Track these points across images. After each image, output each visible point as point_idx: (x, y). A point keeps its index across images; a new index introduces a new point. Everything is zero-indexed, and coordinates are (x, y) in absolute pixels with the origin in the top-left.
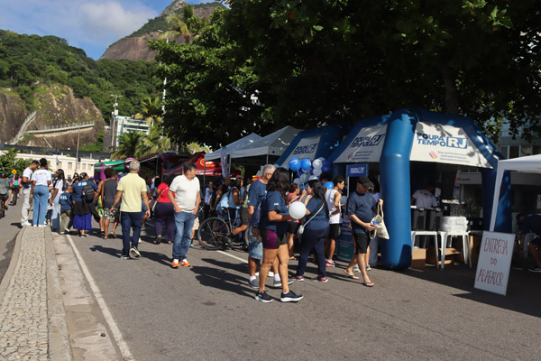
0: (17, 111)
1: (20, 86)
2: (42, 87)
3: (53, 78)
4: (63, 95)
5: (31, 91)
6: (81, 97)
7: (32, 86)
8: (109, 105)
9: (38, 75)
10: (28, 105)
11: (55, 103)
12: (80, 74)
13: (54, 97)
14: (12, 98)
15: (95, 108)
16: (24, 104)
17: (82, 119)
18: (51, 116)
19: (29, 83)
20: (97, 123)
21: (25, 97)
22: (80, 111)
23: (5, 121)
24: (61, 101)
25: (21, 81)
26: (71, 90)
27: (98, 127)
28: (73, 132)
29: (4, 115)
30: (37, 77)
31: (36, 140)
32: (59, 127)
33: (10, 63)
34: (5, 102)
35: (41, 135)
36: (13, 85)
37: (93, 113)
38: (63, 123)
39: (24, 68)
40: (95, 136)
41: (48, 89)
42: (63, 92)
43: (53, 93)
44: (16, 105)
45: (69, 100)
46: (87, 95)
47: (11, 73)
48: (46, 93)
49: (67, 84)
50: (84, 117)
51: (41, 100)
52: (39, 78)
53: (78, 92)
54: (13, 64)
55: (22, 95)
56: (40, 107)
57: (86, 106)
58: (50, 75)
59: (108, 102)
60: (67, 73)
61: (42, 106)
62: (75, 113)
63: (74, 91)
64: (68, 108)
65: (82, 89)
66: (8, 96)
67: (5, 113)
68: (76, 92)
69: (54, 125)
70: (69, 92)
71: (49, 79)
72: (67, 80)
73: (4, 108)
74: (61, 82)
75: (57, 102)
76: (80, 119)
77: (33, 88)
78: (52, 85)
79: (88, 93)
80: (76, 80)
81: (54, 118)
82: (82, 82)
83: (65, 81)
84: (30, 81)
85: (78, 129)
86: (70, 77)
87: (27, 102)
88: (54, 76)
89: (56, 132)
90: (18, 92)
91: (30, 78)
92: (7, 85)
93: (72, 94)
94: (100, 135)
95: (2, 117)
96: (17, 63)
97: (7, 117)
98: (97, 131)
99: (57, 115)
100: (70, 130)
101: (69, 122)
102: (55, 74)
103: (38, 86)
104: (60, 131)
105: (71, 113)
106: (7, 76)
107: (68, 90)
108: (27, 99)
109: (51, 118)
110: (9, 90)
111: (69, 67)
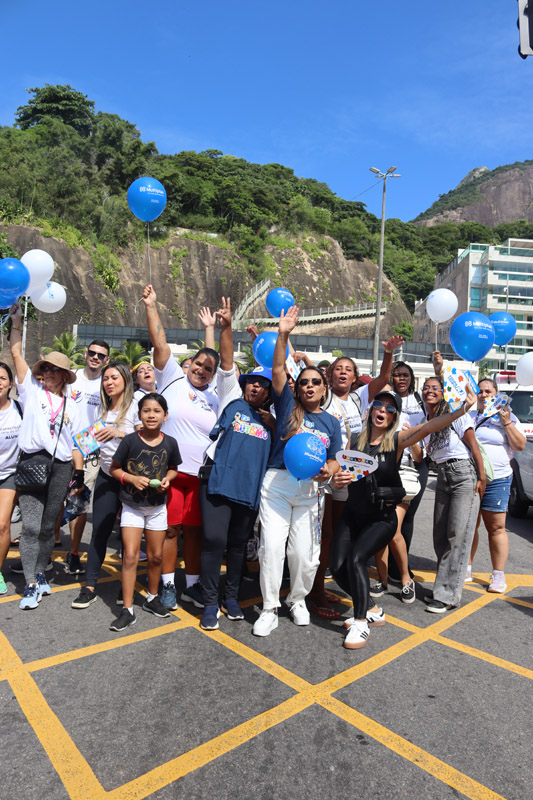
0: (229, 277)
1: (235, 228)
2: (282, 236)
3: (301, 217)
4: (324, 253)
5: (257, 239)
6: (358, 258)
7: (260, 231)
8: (412, 274)
9: (276, 210)
10: (253, 267)
11: (308, 267)
12: (352, 216)
13: (305, 256)
14: (219, 251)
15: (388, 282)
16: (244, 264)
17: (363, 298)
18: (301, 291)
19: (256, 227)
20: (392, 307)
21: (250, 250)
22: (358, 284)
23: (201, 296)
24: (319, 264)
25: (241, 220)
26: (336, 243)
27: (392, 315)
28: (345, 323)
29: (200, 284)
30: (273, 218)
32: (316, 313)
33: (217, 183)
37: (386, 291)
38: (325, 305)
39: (245, 193)
41: (293, 241)
42: (323, 247)
43: (303, 247)
44: (227, 263)
45: (335, 262)
46: (369, 256)
47: (219, 206)
48: (289, 247)
49: (331, 233)
50: (365, 296)
51: (279, 261)
52: (276, 219)
53: (352, 248)
54: (224, 184)
55: (242, 249)
56: (278, 274)
57: (368, 275)
58: (297, 214)
59: (410, 269)
60: (330, 213)
61: (281, 272)
62: (348, 288)
63: (346, 246)
64: (332, 277)
65: (359, 240)
66: (210, 247)
67: (204, 279)
68: (348, 248)
69: (306, 308)
70: (334, 247)
71: (295, 221)
72: (331, 225)
73: (202, 269)
74: (318, 229)
75: (312, 264)
76: (359, 299)
77: (262, 236)
78: (300, 234)
79: (371, 250)
80: (347, 224)
81: (306, 295)
82: (358, 227)
83: (327, 227)
84: (259, 223)
85: (354, 317)
86: (335, 220)
87: (251, 262)
88: (304, 213)
89: (310, 322)
90: (231, 240)
91: (259, 215)
92: (210, 228)
93: (340, 251)
94: (401, 329)
95: (197, 288)
96: (231, 183)
97: (205, 288)
98: (393, 323)
99: (311, 290)
100: (338, 319)
101: (336, 304)
102: (307, 211)
103: (273, 236)
104: (319, 322)
105: (340, 288)
106: (211, 209)
107: (332, 243)
108: (252, 255)
109: (300, 294)
110: (214, 235)
111: (333, 205)
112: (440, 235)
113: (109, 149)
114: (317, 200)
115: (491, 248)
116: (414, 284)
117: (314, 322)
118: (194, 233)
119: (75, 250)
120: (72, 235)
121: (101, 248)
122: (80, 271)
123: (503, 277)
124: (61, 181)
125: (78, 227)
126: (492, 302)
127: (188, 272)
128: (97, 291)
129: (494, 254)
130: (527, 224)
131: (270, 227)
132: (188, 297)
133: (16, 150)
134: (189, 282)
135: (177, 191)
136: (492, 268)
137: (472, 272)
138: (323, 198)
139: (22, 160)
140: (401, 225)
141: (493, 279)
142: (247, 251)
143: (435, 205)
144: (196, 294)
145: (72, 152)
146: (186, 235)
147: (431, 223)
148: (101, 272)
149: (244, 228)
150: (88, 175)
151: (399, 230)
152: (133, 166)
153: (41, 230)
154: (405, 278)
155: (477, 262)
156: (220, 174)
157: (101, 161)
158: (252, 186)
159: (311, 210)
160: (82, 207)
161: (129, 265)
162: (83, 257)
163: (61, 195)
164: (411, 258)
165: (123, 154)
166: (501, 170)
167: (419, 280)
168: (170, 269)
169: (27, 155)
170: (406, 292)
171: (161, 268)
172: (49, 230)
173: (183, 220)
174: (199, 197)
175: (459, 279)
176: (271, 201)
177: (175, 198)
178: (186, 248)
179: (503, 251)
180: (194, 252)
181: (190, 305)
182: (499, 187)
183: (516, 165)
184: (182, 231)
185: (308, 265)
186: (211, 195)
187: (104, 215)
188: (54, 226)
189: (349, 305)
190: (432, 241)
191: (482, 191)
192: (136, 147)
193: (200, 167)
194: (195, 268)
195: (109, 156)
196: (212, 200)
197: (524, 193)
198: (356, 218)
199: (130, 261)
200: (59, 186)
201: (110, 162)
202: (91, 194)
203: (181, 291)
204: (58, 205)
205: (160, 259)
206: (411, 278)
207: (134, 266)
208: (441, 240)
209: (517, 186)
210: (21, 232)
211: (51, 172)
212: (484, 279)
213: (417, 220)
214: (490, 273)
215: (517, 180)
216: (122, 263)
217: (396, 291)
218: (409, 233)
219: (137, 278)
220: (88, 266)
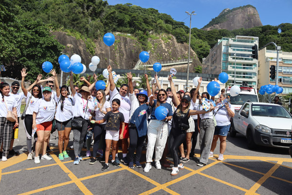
0: (135, 50)
1: (137, 32)
2: (154, 35)
3: (161, 28)
4: (169, 41)
5: (145, 36)
6: (182, 42)
7: (146, 33)
8: (202, 48)
9: (152, 25)
10: (144, 46)
11: (164, 46)
12: (180, 27)
13: (163, 42)
14: (131, 40)
15: (193, 51)
16: (140, 45)
17: (184, 57)
18: (161, 55)
19: (144, 31)
20: (194, 60)
21: (143, 40)
22: (182, 52)
23: (125, 57)
24: (168, 45)
25: (139, 29)
26: (174, 37)
27: (194, 63)
28: (177, 67)
29: (124, 52)
30: (151, 28)
32: (167, 63)
33: (130, 15)
34: (126, 42)
37: (191, 54)
38: (170, 60)
39: (140, 19)
40: (193, 70)
41: (158, 36)
42: (169, 39)
43: (162, 39)
44: (134, 45)
45: (173, 44)
46: (186, 42)
47: (131, 24)
48: (157, 39)
49: (172, 34)
50: (184, 56)
51: (153, 44)
52: (152, 28)
53: (180, 39)
54: (132, 16)
55: (139, 39)
56: (153, 48)
57: (186, 49)
58: (160, 26)
59: (201, 47)
60: (171, 26)
61: (154, 48)
62: (178, 54)
63: (177, 38)
64: (173, 50)
65: (182, 36)
66: (128, 39)
67: (126, 50)
68: (178, 39)
69: (163, 61)
70: (173, 38)
71: (159, 29)
72: (172, 30)
73: (125, 47)
74: (167, 32)
75: (165, 45)
76: (182, 57)
77: (147, 35)
78: (161, 34)
79: (187, 39)
80: (178, 30)
81: (163, 56)
82: (182, 31)
83: (171, 31)
84: (146, 30)
85: (180, 64)
86: (173, 29)
87: (143, 44)
88: (162, 26)
89: (164, 66)
90: (136, 36)
91: (146, 27)
92: (128, 32)
93: (175, 40)
94: (197, 69)
95: (123, 54)
96: (135, 15)
97: (126, 54)
98: (195, 66)
99: (165, 54)
100: (175, 65)
101: (174, 59)
102: (163, 25)
103: (151, 35)
104: (168, 66)
105: (175, 53)
106: (128, 25)
107: (172, 37)
108: (143, 42)
109: (161, 56)
110: (130, 35)
111: (173, 23)
112: (212, 34)
113: (91, 4)
114: (167, 22)
115: (230, 39)
116: (202, 52)
117: (166, 66)
118: (122, 34)
119: (79, 40)
120: (78, 35)
121: (89, 40)
122: (81, 48)
123: (234, 50)
124: (73, 15)
125: (80, 32)
126: (230, 59)
127: (120, 48)
128: (87, 55)
129: (231, 42)
130: (244, 29)
131: (150, 31)
132: (120, 57)
133: (57, 4)
134: (121, 52)
135: (116, 18)
136: (230, 47)
137: (223, 48)
138: (169, 21)
139: (59, 8)
140: (198, 30)
141: (231, 51)
142: (141, 40)
143: (210, 23)
144: (123, 56)
145: (77, 5)
146: (119, 35)
147: (209, 29)
148: (88, 49)
149: (140, 32)
150: (84, 13)
151: (197, 32)
152: (100, 10)
153: (67, 33)
154: (199, 50)
155: (225, 44)
156: (131, 12)
157: (88, 8)
158: (143, 16)
159: (164, 25)
160: (81, 25)
161: (99, 46)
162: (82, 43)
163: (74, 20)
164: (201, 42)
165: (96, 5)
166: (234, 9)
167: (204, 51)
168: (113, 47)
169: (61, 6)
170: (199, 55)
171: (110, 47)
172: (70, 33)
173: (118, 29)
174: (124, 21)
175: (218, 50)
176: (150, 22)
177: (115, 21)
178: (119, 39)
179: (234, 41)
180: (122, 41)
181: (121, 60)
182: (234, 16)
183: (240, 7)
184: (117, 33)
185: (164, 45)
186: (128, 20)
187: (89, 28)
188: (71, 32)
189: (178, 60)
190: (209, 36)
191: (227, 17)
192: (100, 3)
193: (124, 9)
194: (123, 46)
195: (91, 6)
196: (129, 22)
197: (243, 18)
198: (181, 28)
199: (99, 44)
200: (73, 17)
201: (91, 8)
202: (84, 20)
203: (117, 55)
204: (73, 24)
206: (201, 50)
207: (100, 46)
208: (212, 35)
209: (240, 15)
210: (60, 34)
211: (70, 12)
212: (228, 50)
213: (204, 28)
214: (230, 48)
215: (240, 13)
216: (96, 45)
217: (196, 55)
218: (200, 33)
219: (102, 50)
220: (84, 46)
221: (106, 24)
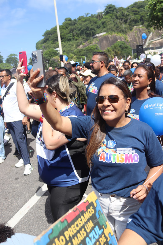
16: (147, 31)
29: (140, 37)
31: (153, 44)
34: (140, 31)
35: (155, 42)
36: (142, 24)
56: (153, 30)
66: (141, 29)
73: (140, 34)
81: (159, 33)
90: (144, 26)
92: (140, 25)
106: (140, 21)
109: (158, 33)
110: (141, 26)
118: (137, 26)
119: (121, 37)
120: (120, 34)
121: (125, 35)
127: (138, 35)
132: (139, 40)
134: (139, 37)
135: (133, 20)
144: (140, 39)
146: (136, 28)
148: (126, 40)
150: (120, 22)
163: (117, 28)
168: (135, 35)
171: (133, 36)
172: (117, 35)
173: (135, 25)
174: (137, 19)
178: (136, 30)
180: (138, 31)
184: (135, 27)
186: (140, 18)
187: (124, 29)
188: (117, 33)
193: (136, 11)
194: (139, 34)
203: (137, 39)
205: (133, 34)
207: (129, 36)
210: (114, 36)
216: (127, 36)
219: (130, 38)
220: (124, 39)
221: (130, 25)
